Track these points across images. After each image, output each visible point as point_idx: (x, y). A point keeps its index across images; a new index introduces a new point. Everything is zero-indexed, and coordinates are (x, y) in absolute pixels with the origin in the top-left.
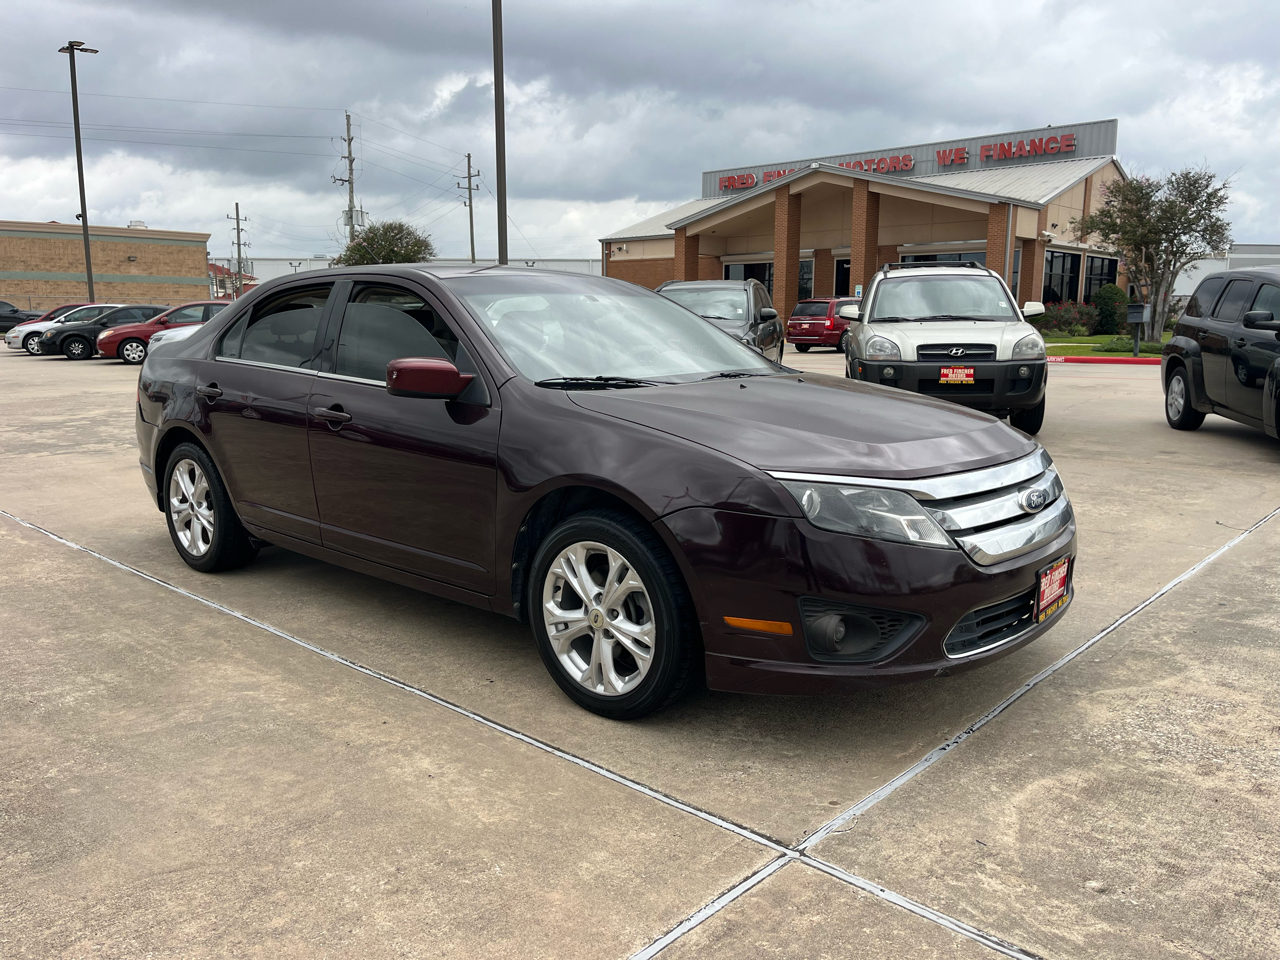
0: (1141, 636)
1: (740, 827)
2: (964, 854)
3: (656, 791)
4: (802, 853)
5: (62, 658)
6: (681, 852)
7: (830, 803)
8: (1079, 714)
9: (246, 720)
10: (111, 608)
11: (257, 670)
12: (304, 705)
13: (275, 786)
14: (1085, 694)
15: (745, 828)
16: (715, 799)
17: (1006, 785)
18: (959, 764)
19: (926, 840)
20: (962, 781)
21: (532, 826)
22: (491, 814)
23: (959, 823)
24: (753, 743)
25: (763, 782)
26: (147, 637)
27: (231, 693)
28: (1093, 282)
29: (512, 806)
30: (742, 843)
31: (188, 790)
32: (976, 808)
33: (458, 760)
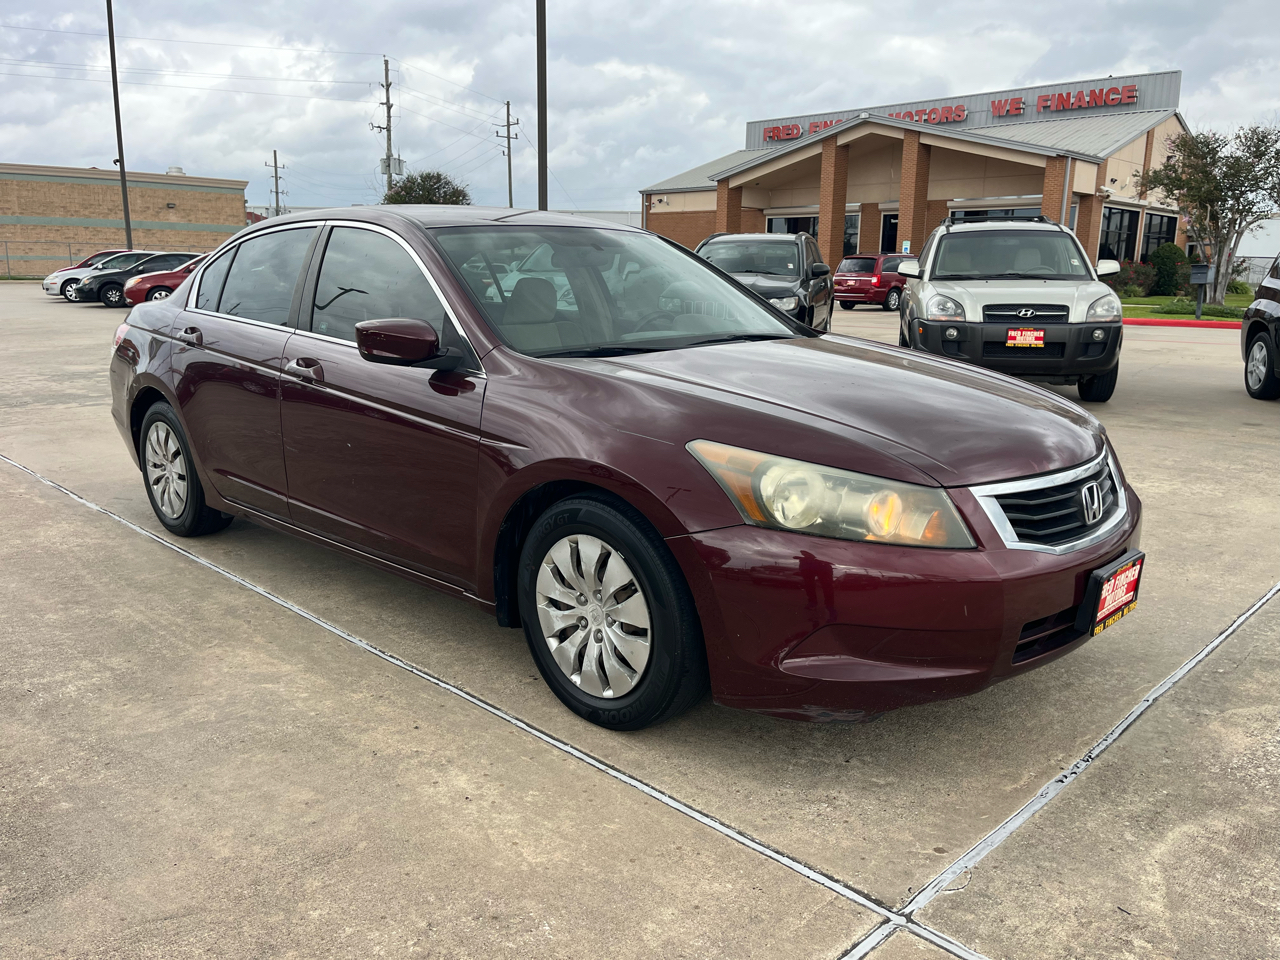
0: (1265, 641)
1: (831, 878)
2: (1104, 925)
3: (728, 827)
4: (909, 918)
5: (68, 638)
6: (764, 911)
7: (935, 850)
8: (1213, 740)
9: (262, 720)
10: (126, 580)
11: (278, 658)
12: (328, 703)
13: (291, 806)
14: (1215, 713)
15: (837, 881)
16: (799, 839)
17: (1142, 832)
18: (1082, 803)
19: (1057, 905)
20: (1089, 825)
21: (585, 869)
22: (538, 851)
23: (1094, 882)
24: (837, 766)
25: (853, 819)
26: (161, 615)
27: (248, 685)
28: (1151, 240)
29: (562, 842)
30: (835, 902)
31: (193, 809)
32: (1111, 863)
33: (499, 778)
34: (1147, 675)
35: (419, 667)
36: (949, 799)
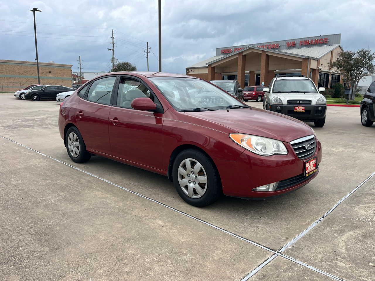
0: (369, 189)
2: (330, 255)
3: (231, 233)
4: (280, 253)
5: (47, 188)
6: (243, 252)
7: (286, 238)
8: (356, 212)
9: (104, 208)
11: (105, 193)
12: (121, 204)
13: (117, 228)
14: (356, 206)
15: (261, 245)
16: (250, 236)
17: (339, 234)
18: (323, 227)
19: (318, 250)
20: (325, 232)
21: (196, 242)
22: (183, 238)
23: (327, 245)
24: (258, 219)
25: (263, 231)
27: (98, 200)
28: (333, 82)
29: (189, 236)
30: (261, 250)
32: (331, 241)
33: (170, 222)
34: (338, 197)
35: (143, 195)
36: (288, 226)
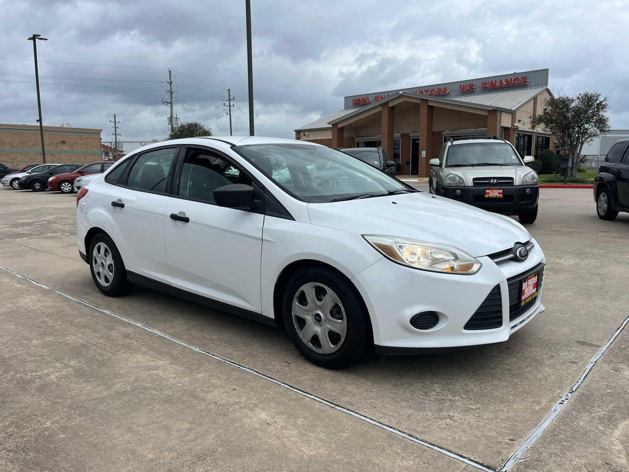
1: (462, 456)
3: (403, 432)
5: (46, 352)
7: (510, 440)
9: (155, 389)
10: (70, 322)
11: (156, 358)
12: (186, 379)
13: (179, 431)
14: (625, 367)
15: (465, 458)
16: (440, 438)
17: (606, 425)
18: (575, 413)
19: (576, 463)
20: (581, 424)
21: (337, 457)
22: (310, 449)
23: (590, 451)
24: (450, 400)
25: (464, 426)
26: (92, 339)
27: (143, 372)
28: (538, 149)
29: (322, 443)
30: (467, 468)
31: (129, 435)
32: (596, 441)
33: (282, 413)
34: (589, 351)
35: (229, 360)
36: (509, 415)
